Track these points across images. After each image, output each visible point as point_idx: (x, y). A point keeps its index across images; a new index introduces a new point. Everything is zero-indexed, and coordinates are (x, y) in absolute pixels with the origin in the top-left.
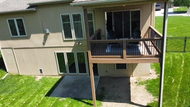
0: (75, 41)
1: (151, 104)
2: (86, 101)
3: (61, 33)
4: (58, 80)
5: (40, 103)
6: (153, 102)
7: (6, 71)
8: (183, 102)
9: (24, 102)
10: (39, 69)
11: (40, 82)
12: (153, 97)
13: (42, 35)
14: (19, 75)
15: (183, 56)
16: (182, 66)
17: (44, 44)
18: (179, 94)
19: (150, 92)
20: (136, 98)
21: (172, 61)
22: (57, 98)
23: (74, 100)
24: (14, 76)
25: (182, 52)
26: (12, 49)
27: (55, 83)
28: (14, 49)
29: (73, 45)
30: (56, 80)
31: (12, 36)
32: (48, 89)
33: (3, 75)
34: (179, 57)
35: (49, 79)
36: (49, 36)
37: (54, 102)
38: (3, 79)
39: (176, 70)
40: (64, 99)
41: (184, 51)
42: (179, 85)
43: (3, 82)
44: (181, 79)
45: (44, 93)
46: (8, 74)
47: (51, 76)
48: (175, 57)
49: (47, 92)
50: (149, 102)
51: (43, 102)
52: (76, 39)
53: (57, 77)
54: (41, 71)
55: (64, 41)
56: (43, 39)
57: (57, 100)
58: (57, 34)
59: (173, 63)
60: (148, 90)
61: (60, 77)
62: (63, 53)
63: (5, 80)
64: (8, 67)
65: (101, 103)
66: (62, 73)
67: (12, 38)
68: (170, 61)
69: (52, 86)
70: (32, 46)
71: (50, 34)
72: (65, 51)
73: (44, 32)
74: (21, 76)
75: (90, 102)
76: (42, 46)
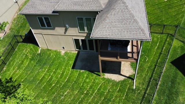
0: (87, 33)
1: (131, 75)
2: (96, 73)
3: (77, 28)
4: (76, 55)
5: (70, 73)
6: (132, 74)
7: (39, 47)
8: (148, 75)
9: (61, 73)
10: (62, 47)
11: (65, 57)
12: (133, 71)
13: (64, 28)
14: (48, 50)
15: (159, 39)
16: (156, 48)
17: (65, 33)
18: (147, 70)
19: (132, 67)
20: (124, 71)
21: (151, 43)
22: (79, 70)
23: (89, 72)
24: (45, 50)
25: (160, 33)
26: (42, 34)
27: (75, 57)
28: (44, 34)
29: (86, 35)
30: (75, 55)
31: (41, 27)
32: (72, 63)
33: (37, 50)
34: (157, 39)
35: (70, 54)
36: (68, 29)
37: (78, 73)
38: (39, 53)
39: (151, 51)
40: (83, 71)
41: (162, 33)
42: (149, 64)
43: (40, 56)
44: (152, 58)
45: (71, 66)
46: (40, 48)
47: (70, 51)
48: (154, 38)
49: (72, 65)
50: (130, 74)
51: (72, 72)
52: (87, 32)
53: (75, 52)
54: (63, 48)
55: (79, 33)
56: (64, 30)
57: (79, 71)
58: (74, 29)
59: (151, 45)
60: (131, 65)
61: (77, 52)
62: (79, 39)
63: (42, 54)
64: (40, 44)
65: (104, 74)
66: (78, 50)
67: (41, 28)
68: (150, 43)
69: (74, 60)
70: (57, 34)
71: (69, 28)
72: (80, 38)
73: (65, 26)
74: (50, 50)
75: (98, 73)
76: (64, 34)
